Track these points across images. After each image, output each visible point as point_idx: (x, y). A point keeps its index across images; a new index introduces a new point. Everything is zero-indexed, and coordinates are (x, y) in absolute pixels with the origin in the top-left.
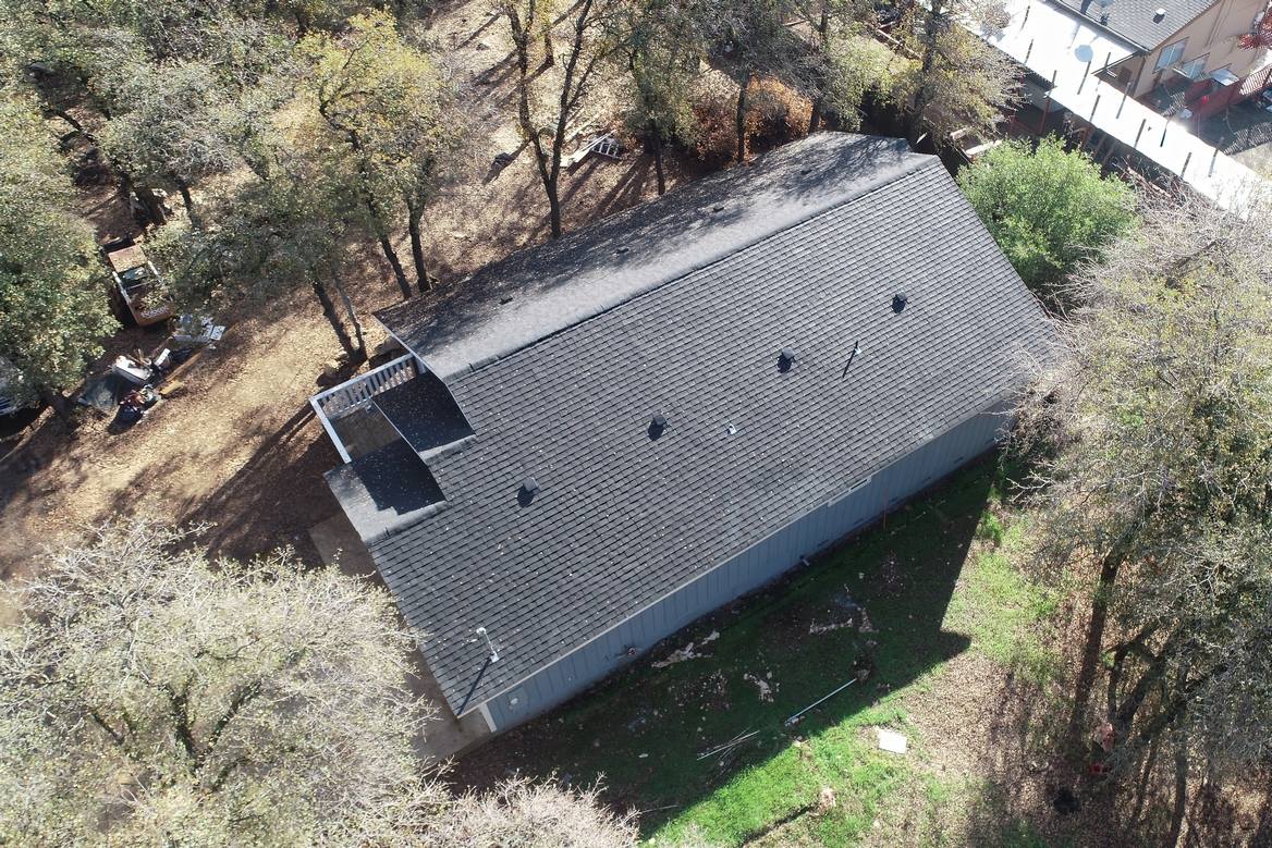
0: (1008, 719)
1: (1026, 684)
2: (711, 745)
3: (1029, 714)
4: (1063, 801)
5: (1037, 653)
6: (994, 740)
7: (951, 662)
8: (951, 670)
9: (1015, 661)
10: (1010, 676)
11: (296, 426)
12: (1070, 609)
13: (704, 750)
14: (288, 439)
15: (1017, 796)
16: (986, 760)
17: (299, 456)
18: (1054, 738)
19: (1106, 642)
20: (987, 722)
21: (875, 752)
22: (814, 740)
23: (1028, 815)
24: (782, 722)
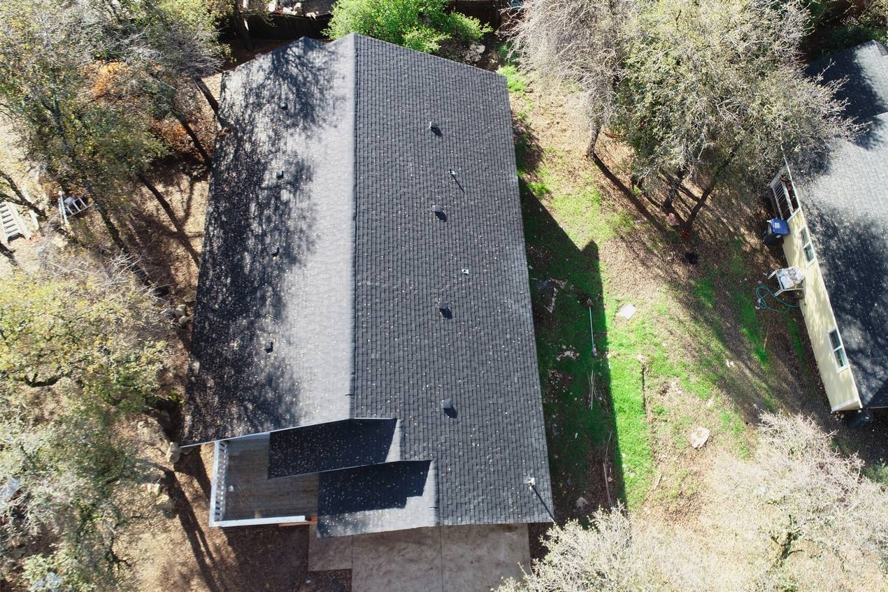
0: (642, 254)
1: (629, 234)
2: (587, 398)
3: (644, 244)
4: (690, 259)
5: (617, 218)
6: (648, 267)
7: (601, 258)
8: (605, 262)
9: (615, 230)
10: (622, 238)
11: (203, 549)
12: (602, 187)
13: (588, 404)
14: (212, 558)
15: (679, 276)
16: (656, 277)
17: (233, 555)
18: (661, 241)
19: (627, 185)
20: (639, 264)
21: (629, 322)
22: (609, 347)
23: (690, 277)
24: (593, 356)
